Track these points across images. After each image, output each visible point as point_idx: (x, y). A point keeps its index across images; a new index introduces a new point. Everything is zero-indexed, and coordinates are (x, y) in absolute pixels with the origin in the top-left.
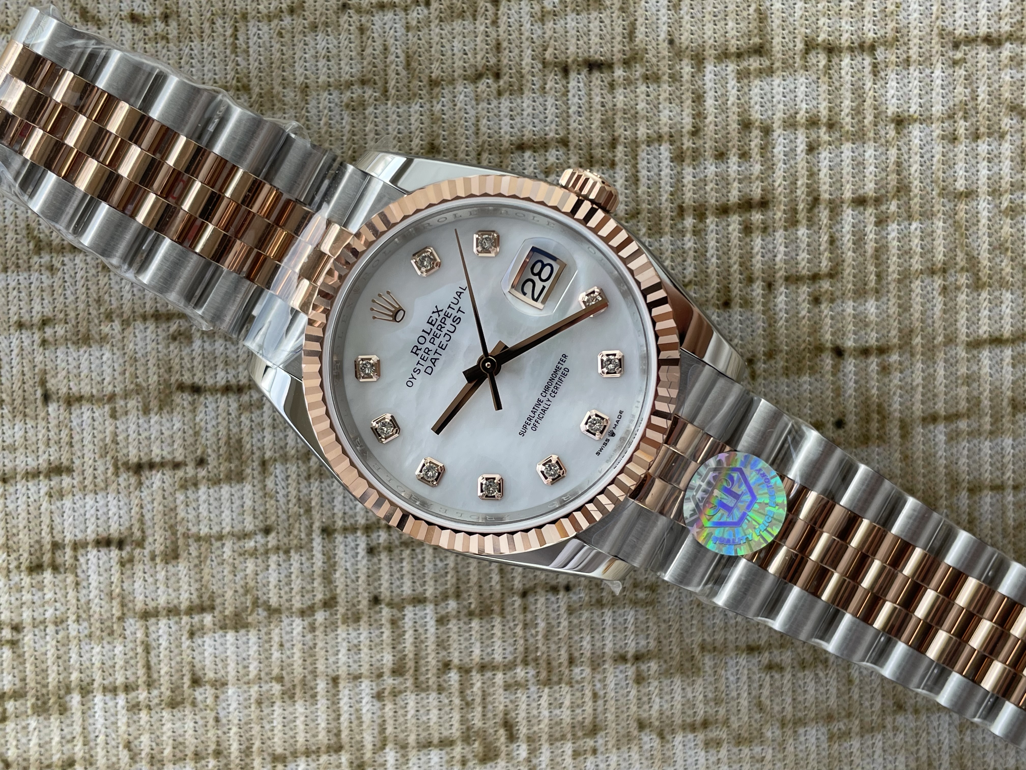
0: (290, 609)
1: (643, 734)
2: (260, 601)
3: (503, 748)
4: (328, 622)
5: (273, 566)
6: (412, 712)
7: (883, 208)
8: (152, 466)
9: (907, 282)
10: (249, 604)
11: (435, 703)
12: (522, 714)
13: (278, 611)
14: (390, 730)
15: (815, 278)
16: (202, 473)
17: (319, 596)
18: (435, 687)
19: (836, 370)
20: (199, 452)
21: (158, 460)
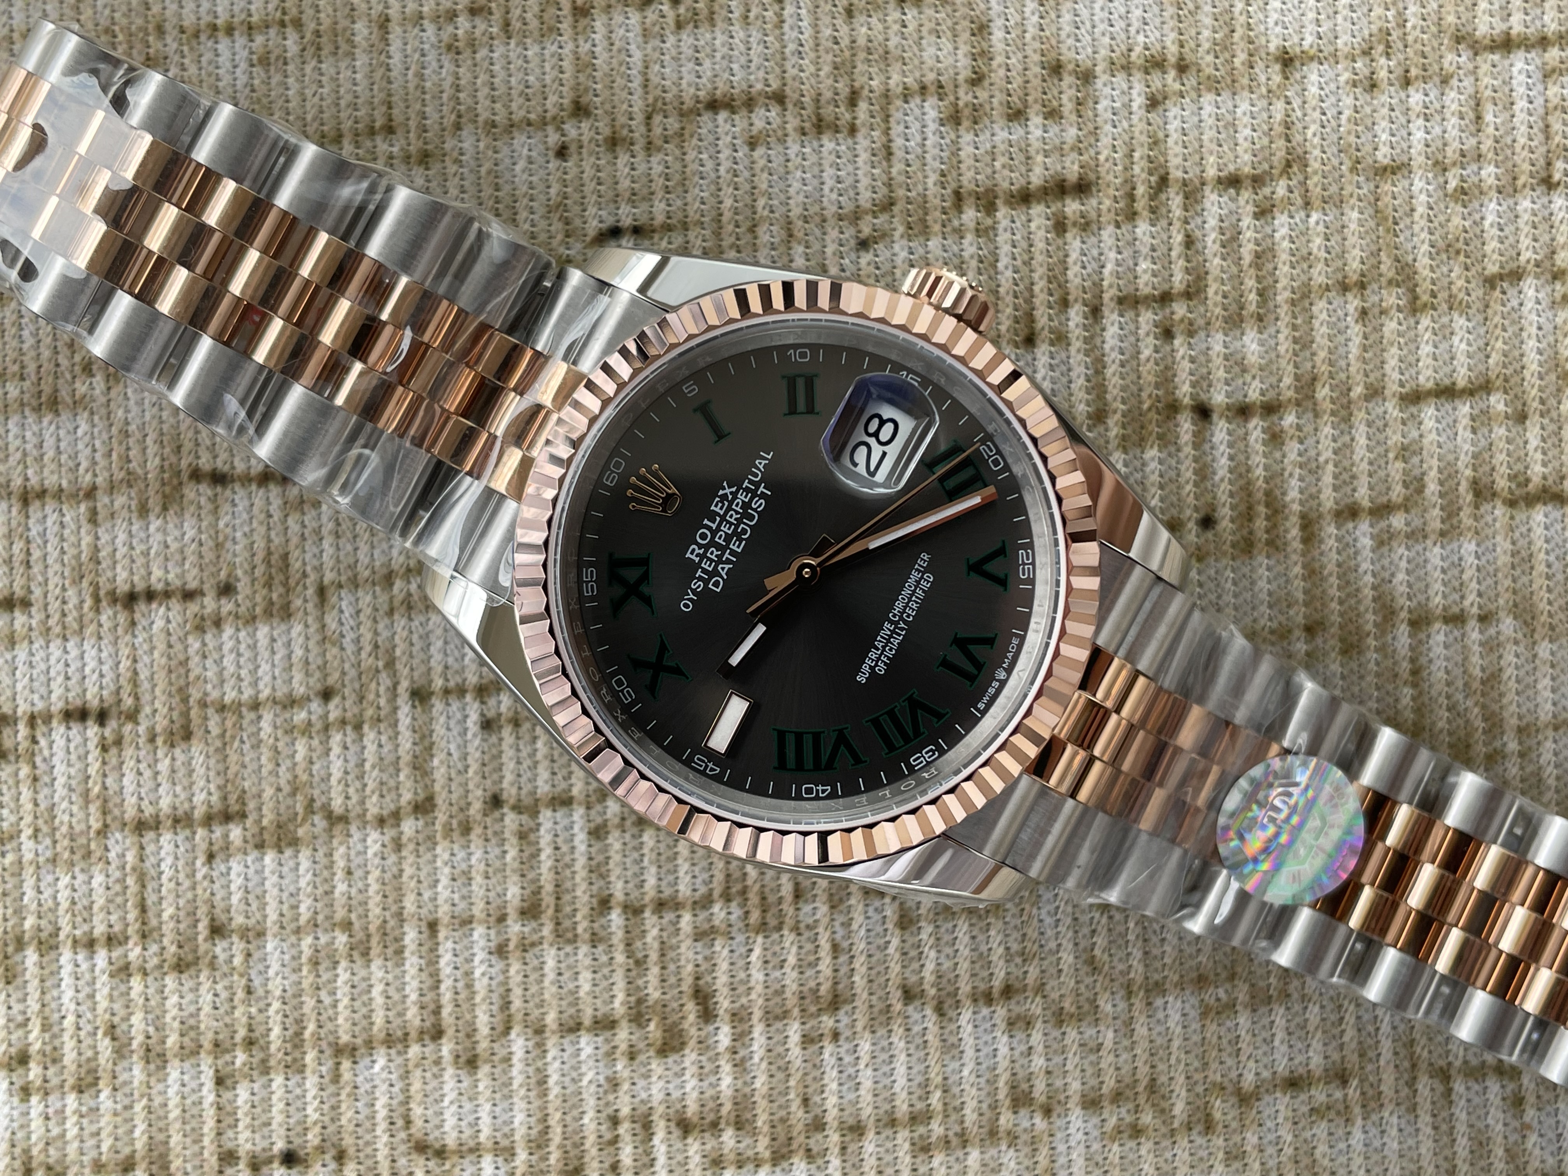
0: (362, 816)
1: (910, 1008)
2: (317, 804)
3: (693, 1031)
4: (421, 837)
5: (336, 750)
6: (550, 976)
7: (1267, 191)
8: (150, 595)
9: (1306, 303)
10: (300, 809)
11: (588, 961)
12: (722, 980)
13: (344, 819)
14: (517, 1003)
15: (1165, 298)
16: (227, 606)
17: (407, 796)
18: (587, 936)
19: (1200, 440)
20: (223, 574)
21: (160, 587)
